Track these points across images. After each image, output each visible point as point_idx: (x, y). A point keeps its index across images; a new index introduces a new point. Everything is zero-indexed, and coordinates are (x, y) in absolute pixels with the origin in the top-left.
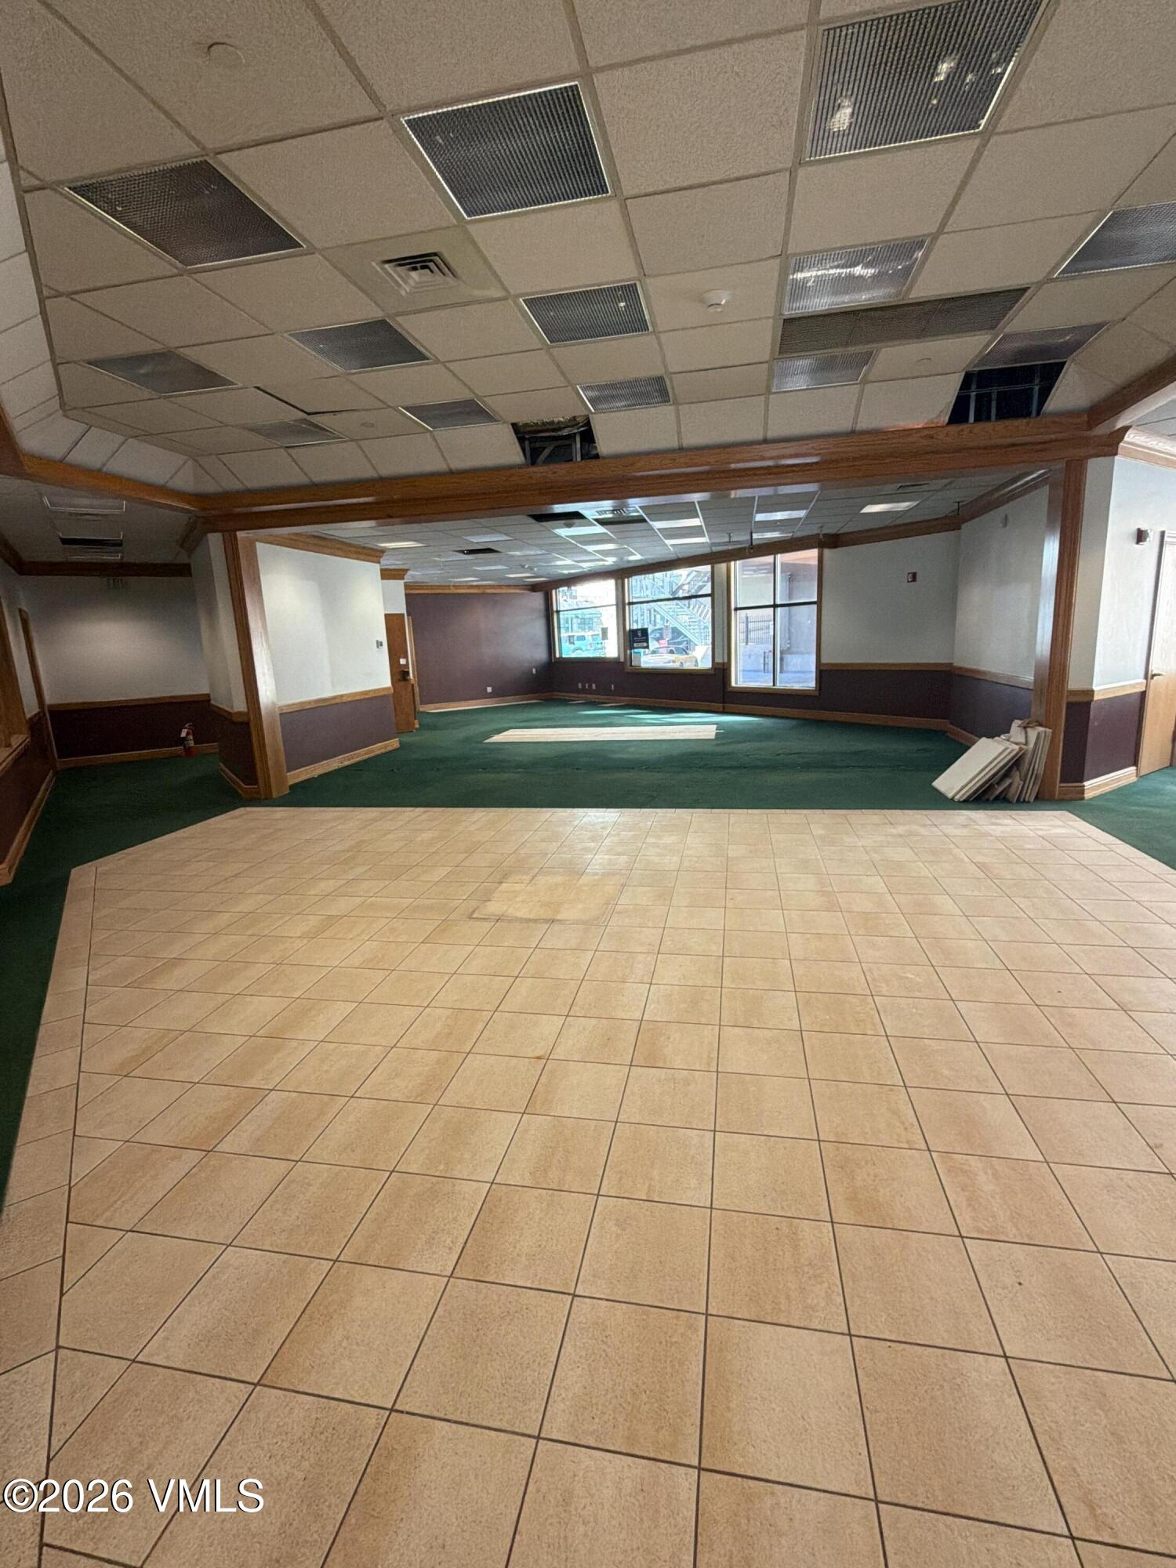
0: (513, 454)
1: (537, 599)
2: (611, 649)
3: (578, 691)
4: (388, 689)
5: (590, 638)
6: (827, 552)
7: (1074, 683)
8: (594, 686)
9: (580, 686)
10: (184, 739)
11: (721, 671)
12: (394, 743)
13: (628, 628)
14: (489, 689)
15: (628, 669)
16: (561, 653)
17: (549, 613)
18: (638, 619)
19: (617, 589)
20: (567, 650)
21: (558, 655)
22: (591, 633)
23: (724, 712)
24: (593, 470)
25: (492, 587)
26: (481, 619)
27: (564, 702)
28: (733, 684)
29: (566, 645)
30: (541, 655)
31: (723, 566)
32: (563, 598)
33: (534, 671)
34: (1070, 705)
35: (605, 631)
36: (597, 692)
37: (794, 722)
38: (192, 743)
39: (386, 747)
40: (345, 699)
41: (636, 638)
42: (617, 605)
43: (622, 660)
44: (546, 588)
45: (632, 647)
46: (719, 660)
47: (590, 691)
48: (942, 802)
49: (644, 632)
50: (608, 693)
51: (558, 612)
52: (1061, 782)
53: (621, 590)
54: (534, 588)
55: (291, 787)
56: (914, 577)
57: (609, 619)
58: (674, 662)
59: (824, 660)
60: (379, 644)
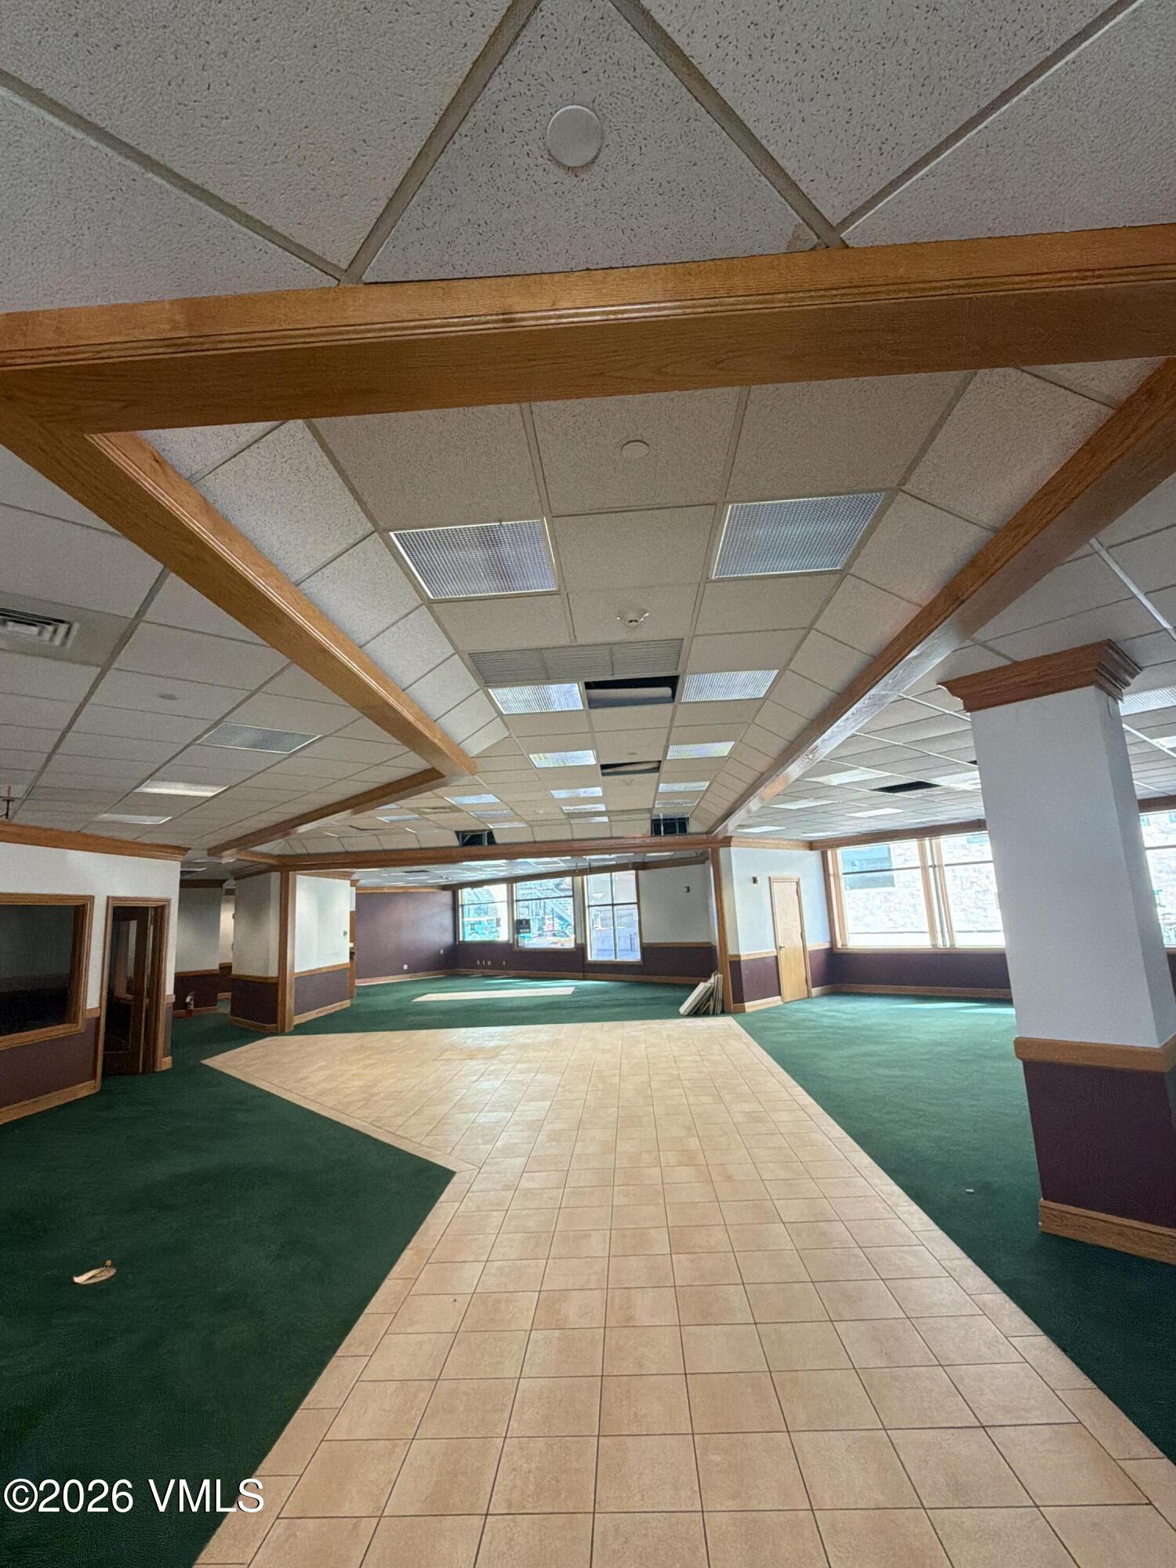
0: (455, 842)
1: (447, 896)
2: (503, 935)
3: (476, 967)
4: (347, 964)
5: (486, 923)
6: (640, 872)
7: (731, 951)
8: (489, 963)
9: (478, 963)
10: (189, 1004)
11: (581, 950)
12: (347, 1003)
13: (515, 919)
14: (406, 967)
15: (516, 949)
16: (464, 937)
17: (455, 907)
18: (522, 913)
19: (508, 890)
20: (468, 936)
21: (461, 939)
22: (487, 918)
23: (584, 979)
24: (492, 849)
25: (414, 887)
26: (403, 912)
27: (465, 976)
28: (589, 958)
29: (468, 929)
30: (447, 939)
31: (579, 878)
32: (465, 895)
33: (442, 952)
34: (731, 962)
35: (498, 920)
36: (490, 968)
37: (627, 984)
38: (192, 1007)
39: (342, 1005)
40: (324, 971)
41: (520, 926)
42: (508, 901)
43: (511, 942)
44: (454, 889)
45: (518, 933)
46: (579, 942)
47: (486, 967)
48: (679, 1016)
49: (528, 922)
50: (502, 968)
51: (462, 906)
52: (734, 1003)
53: (511, 892)
54: (444, 888)
55: (296, 1026)
56: (688, 890)
57: (502, 911)
58: (556, 943)
59: (644, 941)
60: (345, 933)
